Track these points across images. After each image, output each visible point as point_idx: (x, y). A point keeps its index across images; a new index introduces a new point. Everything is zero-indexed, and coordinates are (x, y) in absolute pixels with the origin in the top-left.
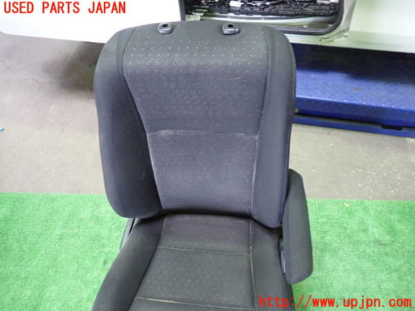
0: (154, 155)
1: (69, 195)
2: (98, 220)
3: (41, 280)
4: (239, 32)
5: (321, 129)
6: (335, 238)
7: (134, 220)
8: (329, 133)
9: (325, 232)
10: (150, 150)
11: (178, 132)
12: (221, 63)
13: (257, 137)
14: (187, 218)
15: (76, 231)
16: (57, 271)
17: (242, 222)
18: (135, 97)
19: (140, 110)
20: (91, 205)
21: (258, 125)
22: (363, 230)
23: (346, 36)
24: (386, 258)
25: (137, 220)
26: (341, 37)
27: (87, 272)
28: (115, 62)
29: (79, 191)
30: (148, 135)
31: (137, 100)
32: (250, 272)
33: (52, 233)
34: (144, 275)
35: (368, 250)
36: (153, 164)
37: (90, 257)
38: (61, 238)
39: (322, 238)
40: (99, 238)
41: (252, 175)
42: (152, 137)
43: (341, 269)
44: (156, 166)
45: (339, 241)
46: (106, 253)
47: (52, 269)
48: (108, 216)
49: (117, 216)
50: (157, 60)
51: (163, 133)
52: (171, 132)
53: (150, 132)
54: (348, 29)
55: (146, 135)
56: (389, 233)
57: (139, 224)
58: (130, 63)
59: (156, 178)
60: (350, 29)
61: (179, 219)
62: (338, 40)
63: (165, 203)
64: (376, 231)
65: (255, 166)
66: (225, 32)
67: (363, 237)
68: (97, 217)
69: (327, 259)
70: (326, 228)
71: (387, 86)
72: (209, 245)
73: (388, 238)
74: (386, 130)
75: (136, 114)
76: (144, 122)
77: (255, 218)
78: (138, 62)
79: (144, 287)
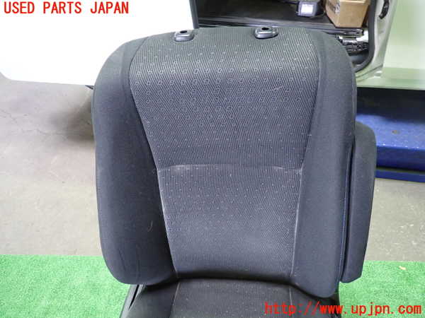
0: (166, 200)
2: (95, 288)
4: (277, 35)
7: (138, 286)
10: (161, 191)
11: (198, 167)
12: (256, 69)
13: (301, 171)
14: (206, 284)
17: (279, 290)
18: (143, 118)
19: (149, 137)
20: (87, 269)
23: (379, 75)
25: (141, 286)
26: (372, 76)
28: (120, 73)
30: (159, 172)
31: (147, 123)
41: (294, 223)
42: (164, 174)
44: (168, 212)
48: (107, 282)
49: (117, 283)
50: (174, 69)
51: (179, 168)
52: (187, 168)
53: (162, 167)
54: (382, 66)
55: (156, 172)
58: (139, 73)
59: (167, 229)
60: (384, 66)
61: (196, 285)
63: (179, 264)
66: (259, 36)
68: (94, 285)
75: (145, 142)
77: (297, 284)
78: (150, 72)
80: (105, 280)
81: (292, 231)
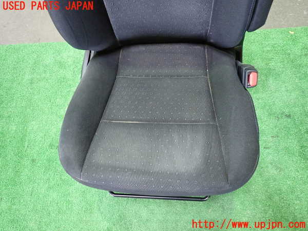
1: (31, 44)
3: (22, 117)
6: (279, 64)
7: (90, 52)
9: (270, 59)
14: (142, 48)
15: (44, 75)
16: (33, 109)
17: (198, 48)
25: (93, 52)
27: (60, 109)
29: (39, 41)
32: (209, 91)
33: (23, 79)
34: (107, 101)
37: (60, 97)
39: (267, 64)
40: (65, 80)
43: (283, 89)
45: (282, 66)
47: (30, 108)
57: (95, 56)
70: (270, 56)
72: (166, 71)
79: (107, 111)
80: (68, 59)
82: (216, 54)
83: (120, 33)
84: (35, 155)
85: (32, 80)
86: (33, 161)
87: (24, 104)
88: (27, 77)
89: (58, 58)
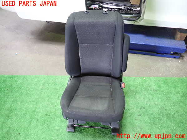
0: (81, 52)
4: (108, 13)
5: (135, 55)
6: (140, 89)
8: (138, 56)
10: (79, 50)
11: (89, 44)
12: (103, 21)
13: (113, 45)
15: (47, 87)
21: (113, 42)
22: (150, 87)
23: (143, 21)
24: (157, 95)
25: (73, 76)
26: (141, 21)
31: (77, 33)
35: (151, 93)
36: (80, 55)
37: (53, 95)
38: (42, 89)
39: (135, 89)
41: (111, 58)
42: (80, 46)
44: (81, 56)
46: (59, 94)
51: (84, 44)
52: (86, 44)
53: (80, 44)
54: (143, 19)
56: (158, 87)
57: (73, 78)
59: (80, 60)
60: (144, 18)
61: (86, 77)
62: (140, 23)
64: (154, 87)
65: (112, 56)
66: (104, 13)
67: (149, 88)
69: (137, 95)
71: (158, 39)
73: (158, 88)
74: (159, 55)
76: (78, 39)
77: (112, 75)
78: (79, 21)
79: (77, 93)
81: (111, 61)
82: (114, 80)
83: (83, 70)
84: (39, 118)
85: (43, 88)
86: (38, 120)
87: (38, 97)
88: (41, 87)
89: (54, 81)
